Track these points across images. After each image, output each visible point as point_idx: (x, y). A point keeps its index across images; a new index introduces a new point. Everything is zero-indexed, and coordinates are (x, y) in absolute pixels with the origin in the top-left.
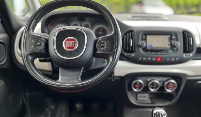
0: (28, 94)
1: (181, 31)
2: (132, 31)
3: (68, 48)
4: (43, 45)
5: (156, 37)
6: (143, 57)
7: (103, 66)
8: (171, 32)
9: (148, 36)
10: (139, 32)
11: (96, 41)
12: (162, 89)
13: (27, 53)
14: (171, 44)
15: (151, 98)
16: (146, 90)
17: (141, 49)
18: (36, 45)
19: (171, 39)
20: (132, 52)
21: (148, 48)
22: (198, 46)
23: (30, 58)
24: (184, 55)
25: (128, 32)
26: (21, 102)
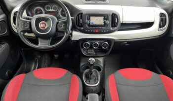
0: (22, 49)
1: (111, 14)
2: (82, 13)
3: (42, 28)
4: (28, 26)
5: (96, 18)
6: (88, 29)
7: (62, 36)
8: (105, 14)
9: (91, 17)
10: (86, 15)
11: (58, 23)
12: (100, 47)
13: (20, 31)
14: (105, 22)
15: (95, 52)
16: (91, 47)
17: (87, 25)
18: (24, 26)
19: (104, 19)
20: (82, 26)
21: (91, 24)
22: (121, 22)
23: (22, 33)
24: (111, 29)
25: (80, 14)
26: (19, 54)
